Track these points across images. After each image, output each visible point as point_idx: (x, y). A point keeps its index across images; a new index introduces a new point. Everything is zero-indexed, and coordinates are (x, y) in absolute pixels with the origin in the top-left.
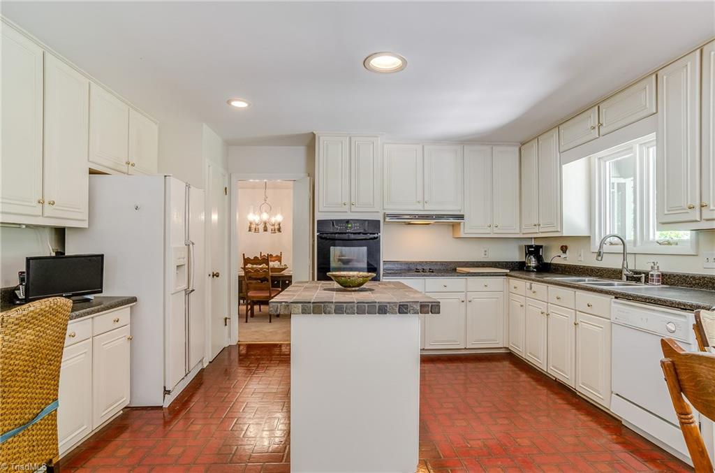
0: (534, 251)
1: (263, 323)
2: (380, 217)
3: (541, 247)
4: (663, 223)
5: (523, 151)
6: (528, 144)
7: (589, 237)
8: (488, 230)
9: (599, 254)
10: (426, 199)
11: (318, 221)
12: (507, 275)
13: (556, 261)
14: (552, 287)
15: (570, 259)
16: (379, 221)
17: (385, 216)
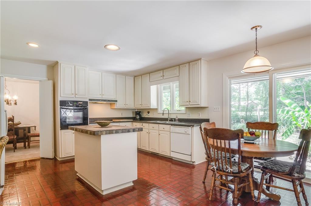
0: (138, 113)
1: (9, 153)
2: (87, 100)
3: (140, 112)
4: (181, 105)
5: (135, 79)
6: (137, 77)
7: (157, 109)
8: (125, 106)
9: (163, 114)
10: (103, 94)
11: (60, 101)
12: (132, 121)
13: (146, 116)
14: (150, 124)
15: (151, 115)
16: (88, 102)
17: (90, 100)
